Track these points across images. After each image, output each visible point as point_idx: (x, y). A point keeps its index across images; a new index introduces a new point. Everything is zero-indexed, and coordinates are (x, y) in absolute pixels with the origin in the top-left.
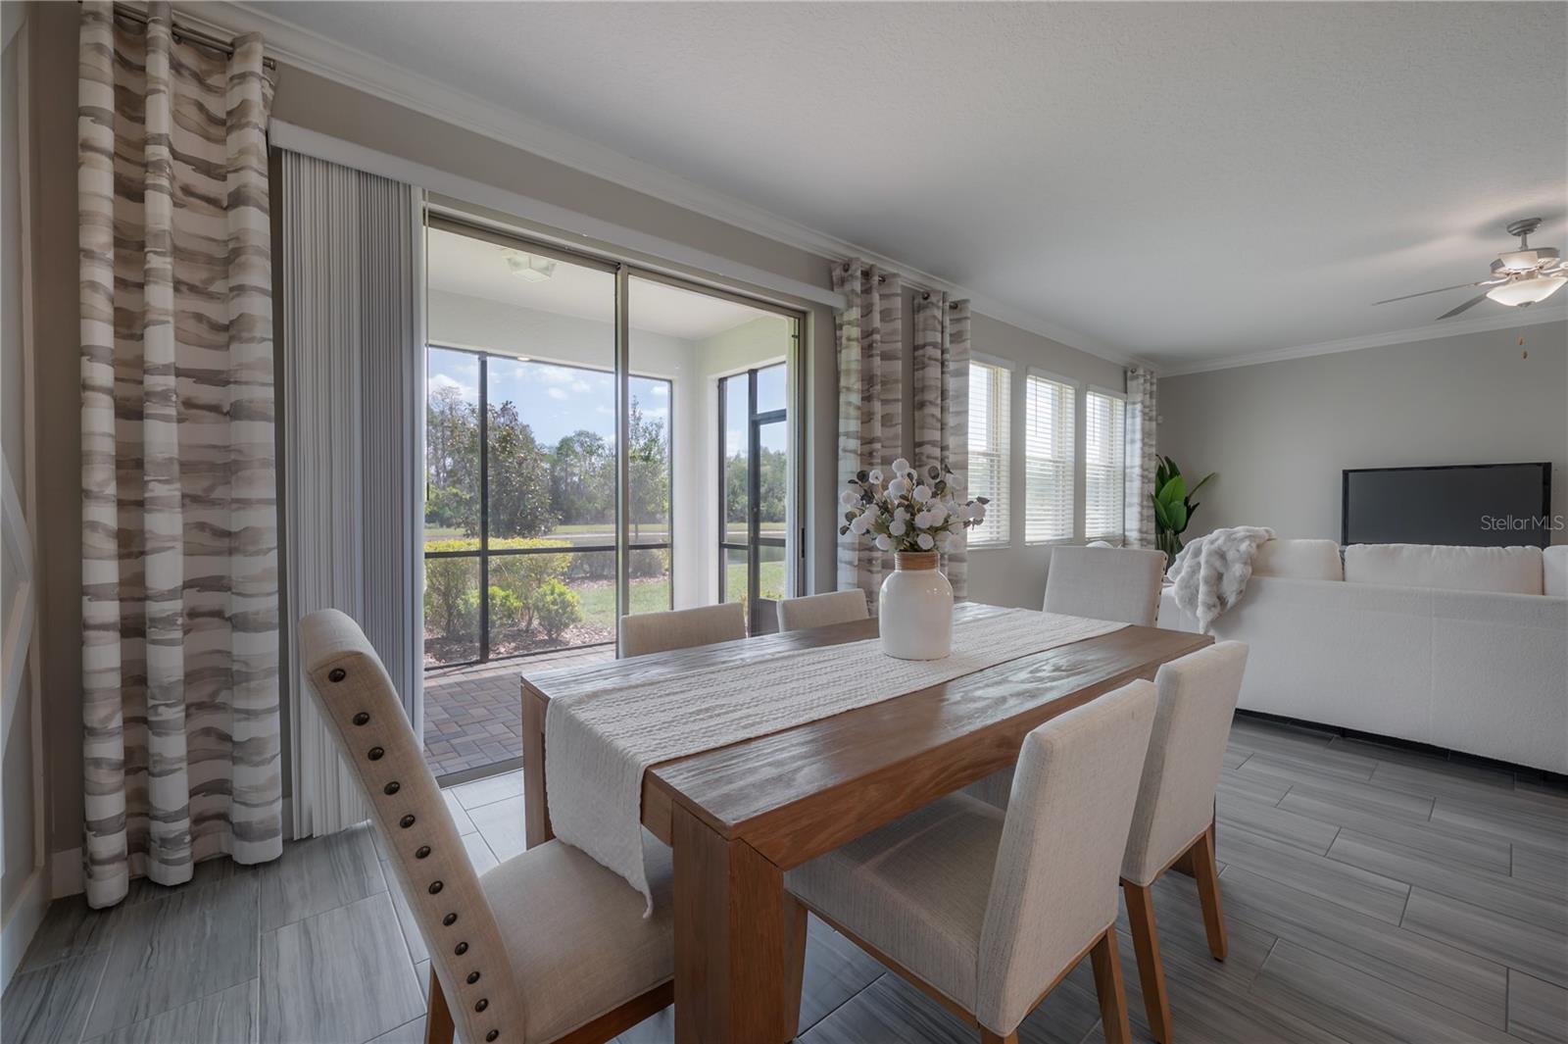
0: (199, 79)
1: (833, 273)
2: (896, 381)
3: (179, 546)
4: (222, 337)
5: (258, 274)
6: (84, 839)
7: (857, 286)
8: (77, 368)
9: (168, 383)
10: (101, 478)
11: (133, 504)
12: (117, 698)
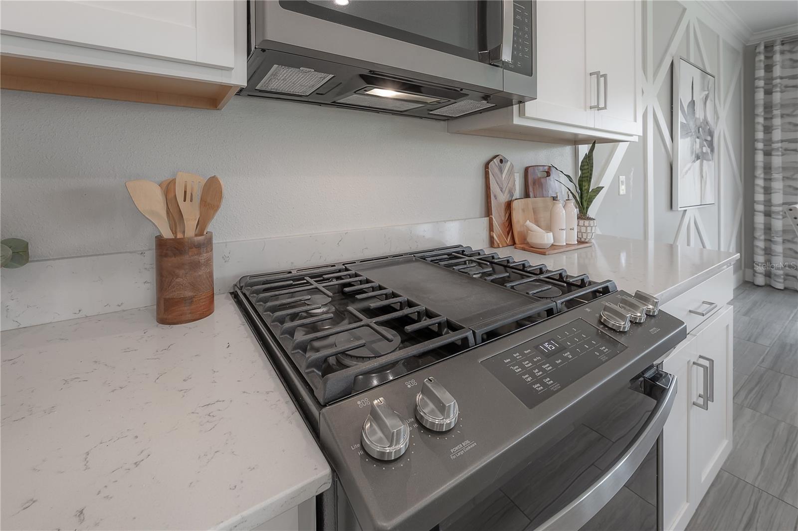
0: (791, 52)
3: (781, 192)
8: (754, 144)
9: (780, 145)
10: (760, 173)
11: (768, 180)
12: (763, 231)
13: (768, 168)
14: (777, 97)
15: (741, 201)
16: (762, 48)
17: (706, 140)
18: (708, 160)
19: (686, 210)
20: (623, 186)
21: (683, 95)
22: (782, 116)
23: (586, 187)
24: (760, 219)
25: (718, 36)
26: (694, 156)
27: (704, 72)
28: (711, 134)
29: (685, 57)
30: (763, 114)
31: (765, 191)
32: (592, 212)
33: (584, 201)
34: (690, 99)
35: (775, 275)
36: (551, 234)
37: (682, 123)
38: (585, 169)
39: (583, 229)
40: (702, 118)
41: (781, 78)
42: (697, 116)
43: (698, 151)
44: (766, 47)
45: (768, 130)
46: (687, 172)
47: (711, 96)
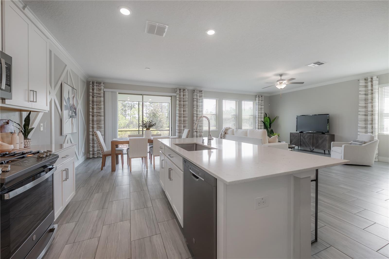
0: (98, 86)
1: (174, 90)
2: (187, 105)
3: (96, 128)
4: (100, 109)
5: (102, 103)
6: (89, 152)
7: (178, 92)
8: (89, 113)
9: (96, 114)
10: (91, 122)
11: (93, 124)
12: (92, 141)
13: (93, 121)
14: (95, 99)
15: (86, 131)
16: (91, 83)
17: (73, 111)
18: (74, 118)
19: (67, 135)
20: (42, 127)
21: (65, 95)
22: (96, 105)
23: (27, 128)
24: (91, 137)
25: (78, 76)
26: (69, 116)
27: (73, 88)
28: (75, 109)
29: (66, 83)
30: (91, 104)
31: (92, 128)
32: (29, 136)
33: (26, 133)
34: (68, 97)
35: (95, 153)
36: (13, 145)
37: (65, 105)
38: (26, 121)
39: (26, 143)
40: (72, 103)
41: (96, 93)
42: (70, 103)
43: (71, 115)
44: (92, 83)
45: (93, 109)
46: (67, 122)
47: (75, 96)
